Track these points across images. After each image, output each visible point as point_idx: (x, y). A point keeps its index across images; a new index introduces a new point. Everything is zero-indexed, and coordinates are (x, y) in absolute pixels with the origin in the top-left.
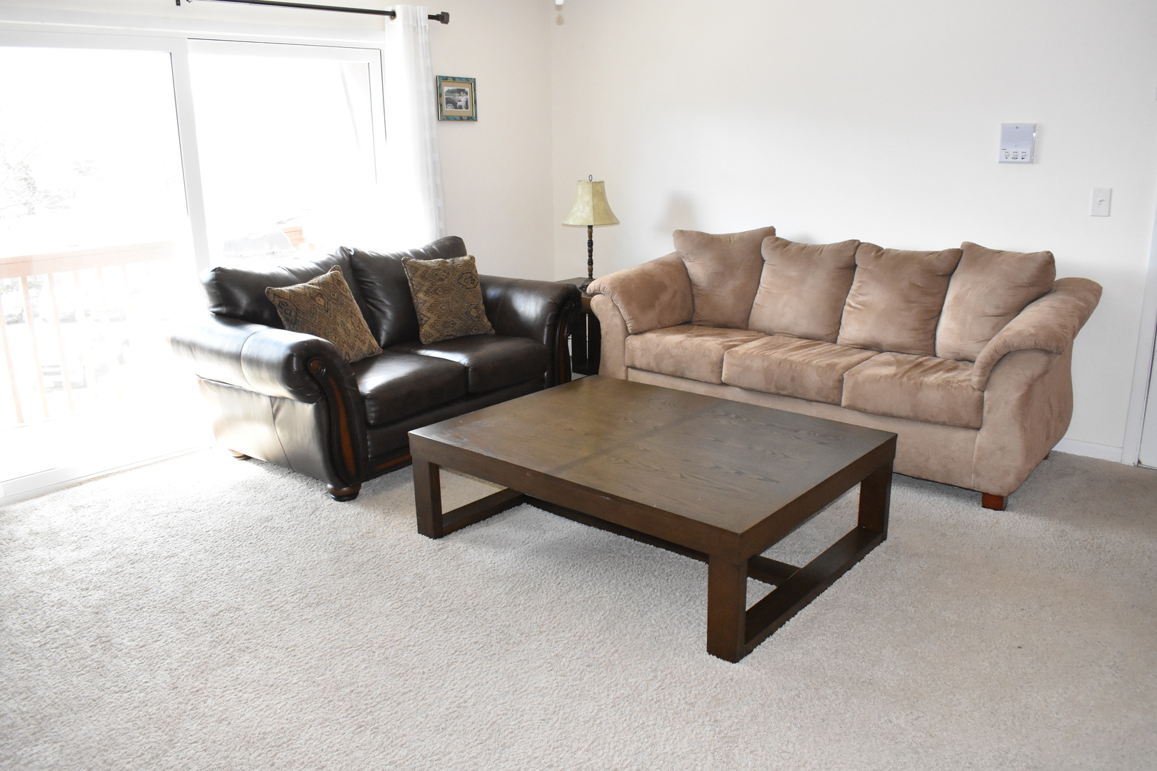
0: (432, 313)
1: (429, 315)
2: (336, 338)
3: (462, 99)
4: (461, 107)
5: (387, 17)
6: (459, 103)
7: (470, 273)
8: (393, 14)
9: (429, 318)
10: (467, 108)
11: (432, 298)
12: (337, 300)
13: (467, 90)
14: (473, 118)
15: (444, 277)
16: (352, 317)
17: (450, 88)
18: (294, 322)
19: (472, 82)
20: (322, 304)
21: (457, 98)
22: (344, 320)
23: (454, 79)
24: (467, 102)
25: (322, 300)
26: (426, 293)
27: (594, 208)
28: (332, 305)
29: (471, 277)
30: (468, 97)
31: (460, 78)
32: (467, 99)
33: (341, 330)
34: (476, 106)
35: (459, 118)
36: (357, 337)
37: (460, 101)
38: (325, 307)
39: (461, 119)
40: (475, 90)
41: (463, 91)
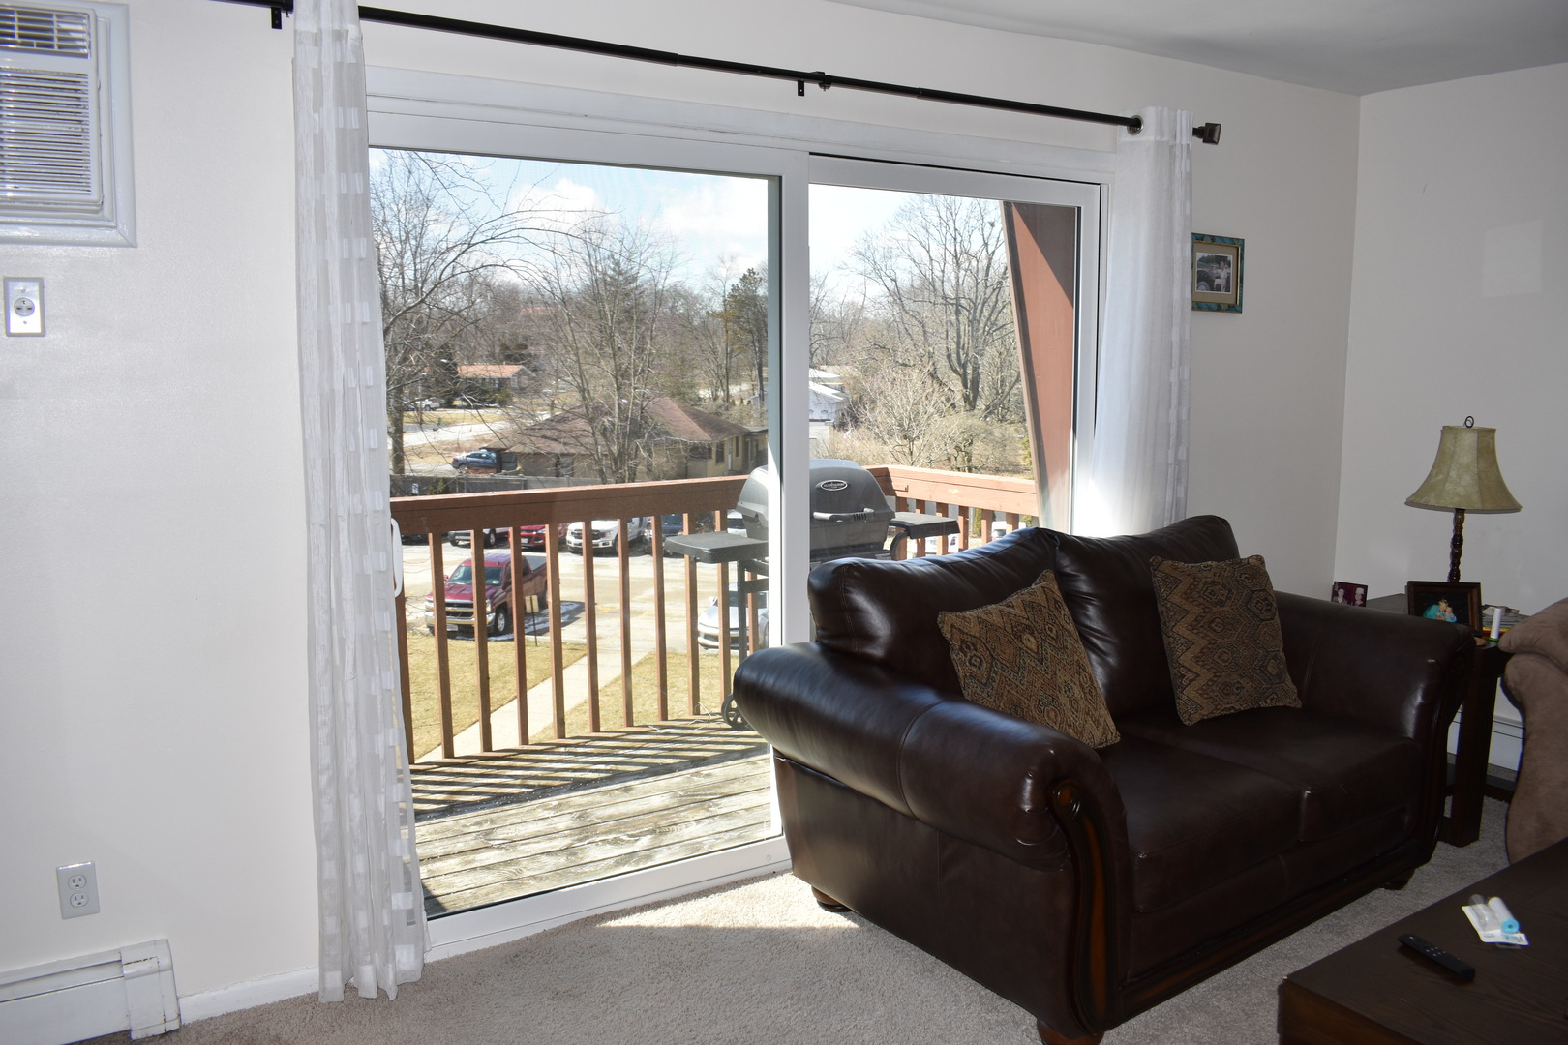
0: (1203, 666)
1: (1197, 669)
2: (1056, 716)
3: (1222, 274)
4: (1218, 288)
5: (1124, 128)
6: (1217, 281)
7: (1264, 590)
8: (1134, 124)
9: (1198, 676)
10: (1228, 290)
11: (1203, 637)
12: (1056, 639)
13: (1231, 258)
14: (1235, 307)
15: (1224, 598)
16: (1079, 673)
17: (1206, 255)
18: (984, 681)
19: (1237, 245)
20: (1034, 647)
21: (1214, 271)
22: (1068, 679)
23: (1213, 238)
24: (1228, 279)
25: (1032, 639)
26: (1192, 627)
27: (1480, 478)
28: (1049, 651)
29: (1266, 599)
30: (1231, 270)
31: (1222, 238)
32: (1229, 273)
33: (1064, 700)
34: (1241, 287)
35: (1216, 307)
36: (1088, 714)
37: (1219, 277)
38: (1037, 653)
39: (1219, 308)
40: (1242, 259)
41: (1224, 259)
